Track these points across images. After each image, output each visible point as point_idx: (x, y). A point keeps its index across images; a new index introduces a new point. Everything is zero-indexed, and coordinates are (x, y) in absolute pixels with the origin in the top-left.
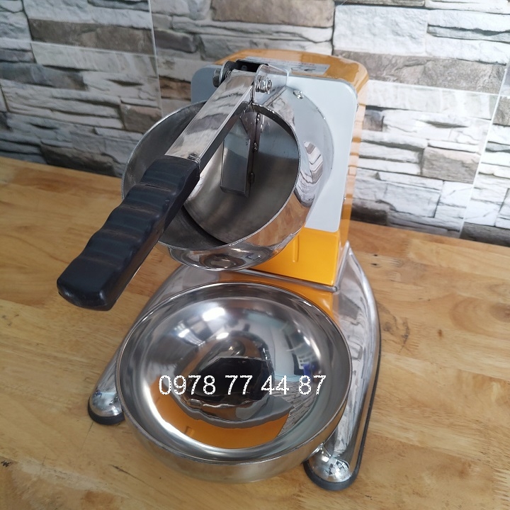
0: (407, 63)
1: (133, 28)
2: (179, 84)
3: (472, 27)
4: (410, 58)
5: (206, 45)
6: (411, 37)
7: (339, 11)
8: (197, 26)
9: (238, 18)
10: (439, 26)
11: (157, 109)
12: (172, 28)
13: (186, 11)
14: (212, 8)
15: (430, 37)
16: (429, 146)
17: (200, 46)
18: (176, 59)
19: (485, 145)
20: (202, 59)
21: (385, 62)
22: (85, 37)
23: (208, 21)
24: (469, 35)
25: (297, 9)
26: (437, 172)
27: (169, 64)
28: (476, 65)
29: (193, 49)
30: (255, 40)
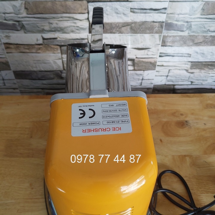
0: (123, 25)
2: (15, 46)
3: (149, 8)
4: (124, 23)
5: (26, 26)
6: (124, 14)
7: (90, 5)
8: (19, 17)
9: (41, 12)
10: (135, 9)
11: (5, 59)
12: (6, 20)
13: (12, 11)
14: (26, 8)
15: (132, 14)
16: (137, 58)
17: (23, 27)
18: (11, 34)
19: (159, 55)
20: (25, 33)
21: (114, 26)
23: (25, 15)
24: (148, 11)
25: (70, 6)
26: (141, 68)
27: (8, 37)
28: (152, 23)
29: (19, 28)
30: (51, 22)
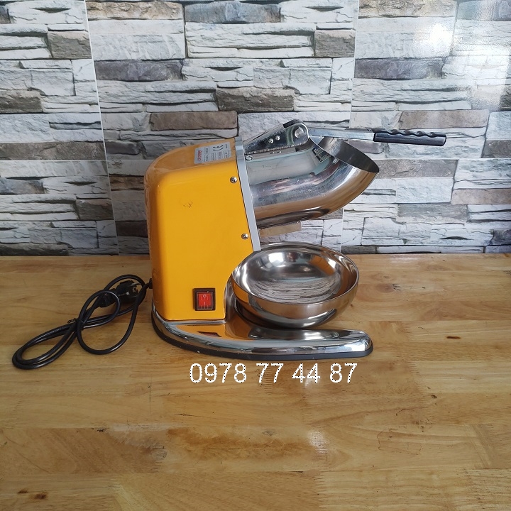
1: (88, 142)
2: (126, 178)
3: (324, 120)
5: (147, 148)
7: (241, 117)
8: (140, 135)
9: (171, 128)
11: (108, 200)
12: (120, 139)
13: (132, 126)
14: (150, 122)
17: (142, 149)
18: (123, 161)
20: (145, 158)
22: (46, 152)
23: (148, 131)
24: (323, 125)
25: (212, 119)
27: (118, 165)
29: (137, 152)
30: (183, 141)
